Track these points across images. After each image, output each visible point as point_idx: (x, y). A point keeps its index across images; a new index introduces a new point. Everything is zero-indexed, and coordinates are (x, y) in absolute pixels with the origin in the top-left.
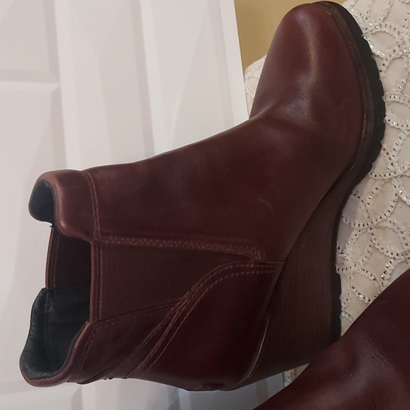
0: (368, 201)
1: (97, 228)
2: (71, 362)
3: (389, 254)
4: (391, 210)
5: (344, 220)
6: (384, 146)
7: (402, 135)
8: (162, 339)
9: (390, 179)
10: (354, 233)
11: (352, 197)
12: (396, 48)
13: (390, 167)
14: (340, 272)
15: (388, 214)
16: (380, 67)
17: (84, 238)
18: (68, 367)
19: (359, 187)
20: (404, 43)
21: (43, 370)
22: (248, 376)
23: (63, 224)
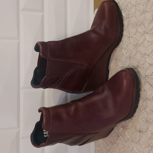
0: (117, 53)
1: (49, 56)
2: (41, 84)
3: (120, 67)
4: (122, 56)
5: (112, 56)
6: (122, 40)
7: (126, 38)
8: (62, 81)
9: (122, 48)
10: (113, 60)
11: (114, 51)
12: (128, 15)
13: (123, 45)
14: (109, 69)
15: (121, 57)
16: (124, 19)
17: (46, 58)
18: (41, 85)
19: (116, 49)
20: (129, 14)
21: (36, 85)
22: (82, 91)
23: (41, 54)
